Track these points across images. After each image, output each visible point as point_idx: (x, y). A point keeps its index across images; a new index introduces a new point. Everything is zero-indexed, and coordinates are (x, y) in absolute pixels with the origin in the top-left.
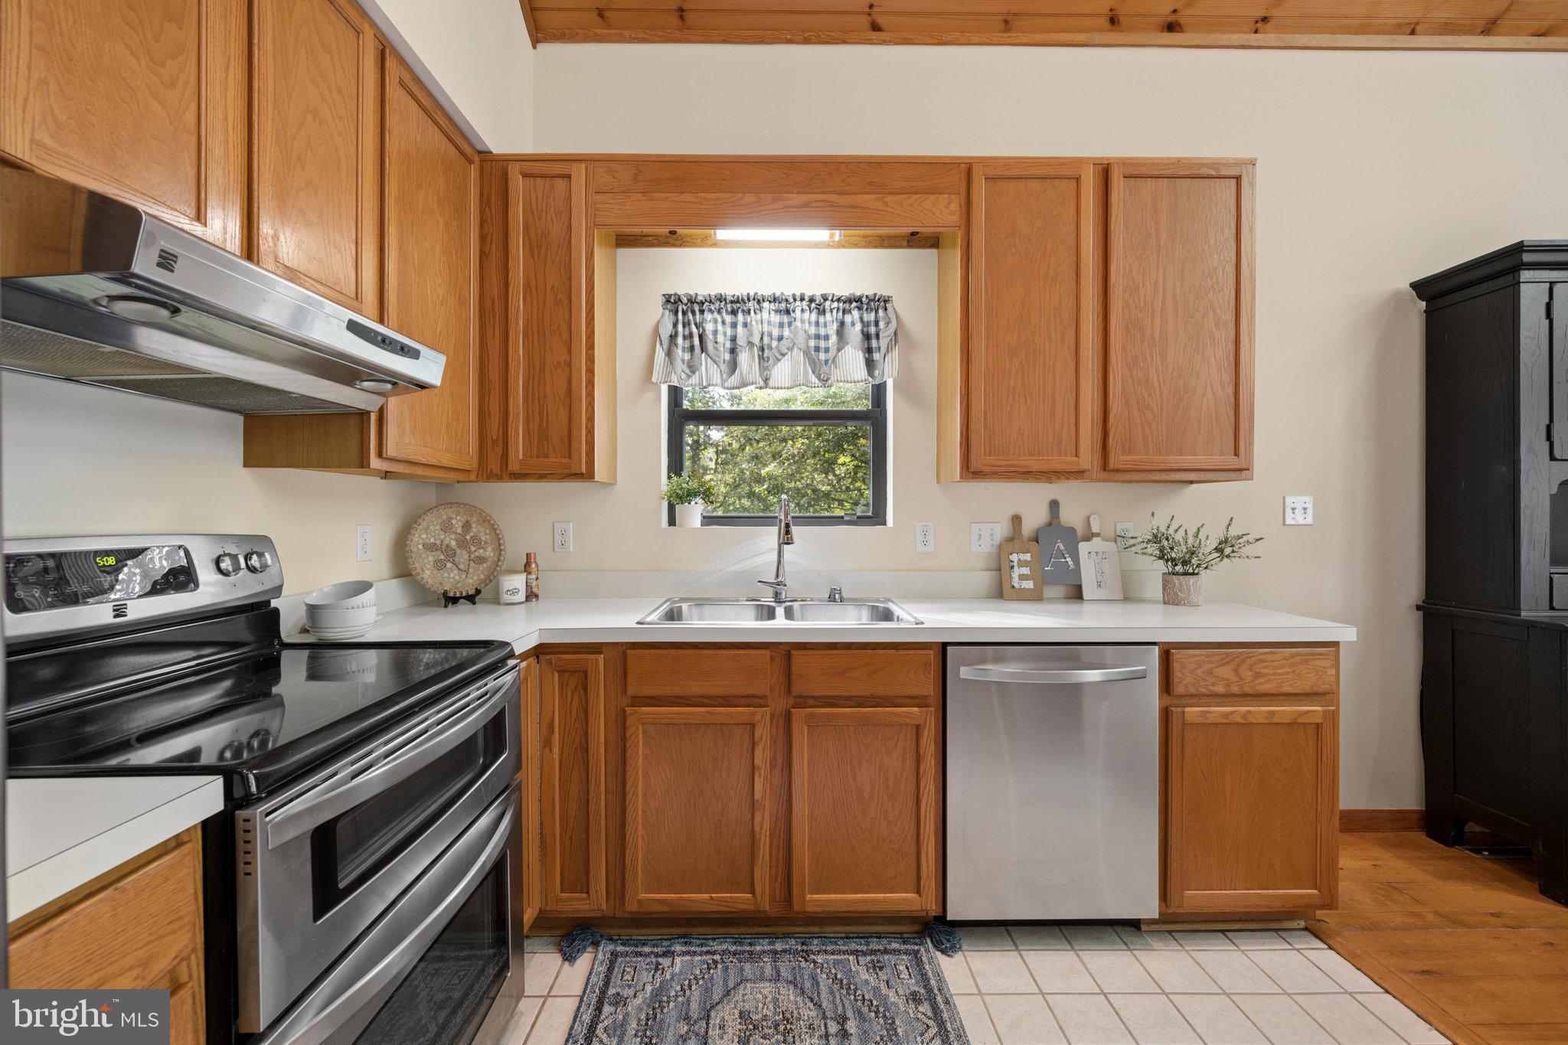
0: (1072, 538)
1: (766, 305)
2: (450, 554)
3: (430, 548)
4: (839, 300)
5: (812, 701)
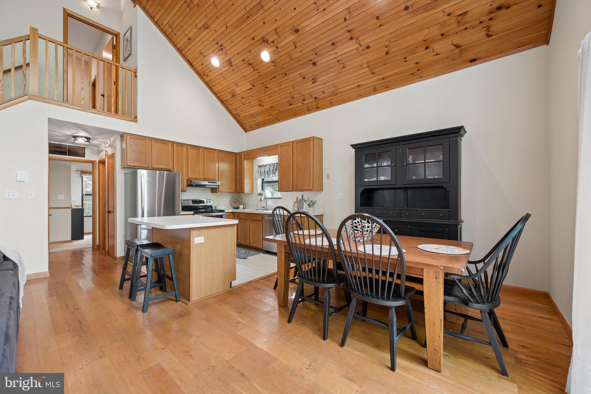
0: (303, 201)
1: (267, 166)
2: (236, 202)
3: (233, 201)
5: (252, 220)
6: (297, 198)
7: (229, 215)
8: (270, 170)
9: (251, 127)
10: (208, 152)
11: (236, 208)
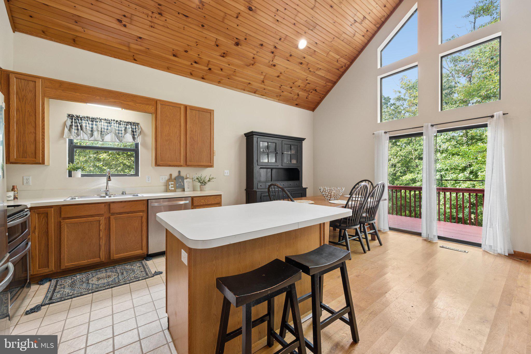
0: (183, 179)
1: (103, 121)
4: (125, 122)
5: (115, 214)
6: (171, 175)
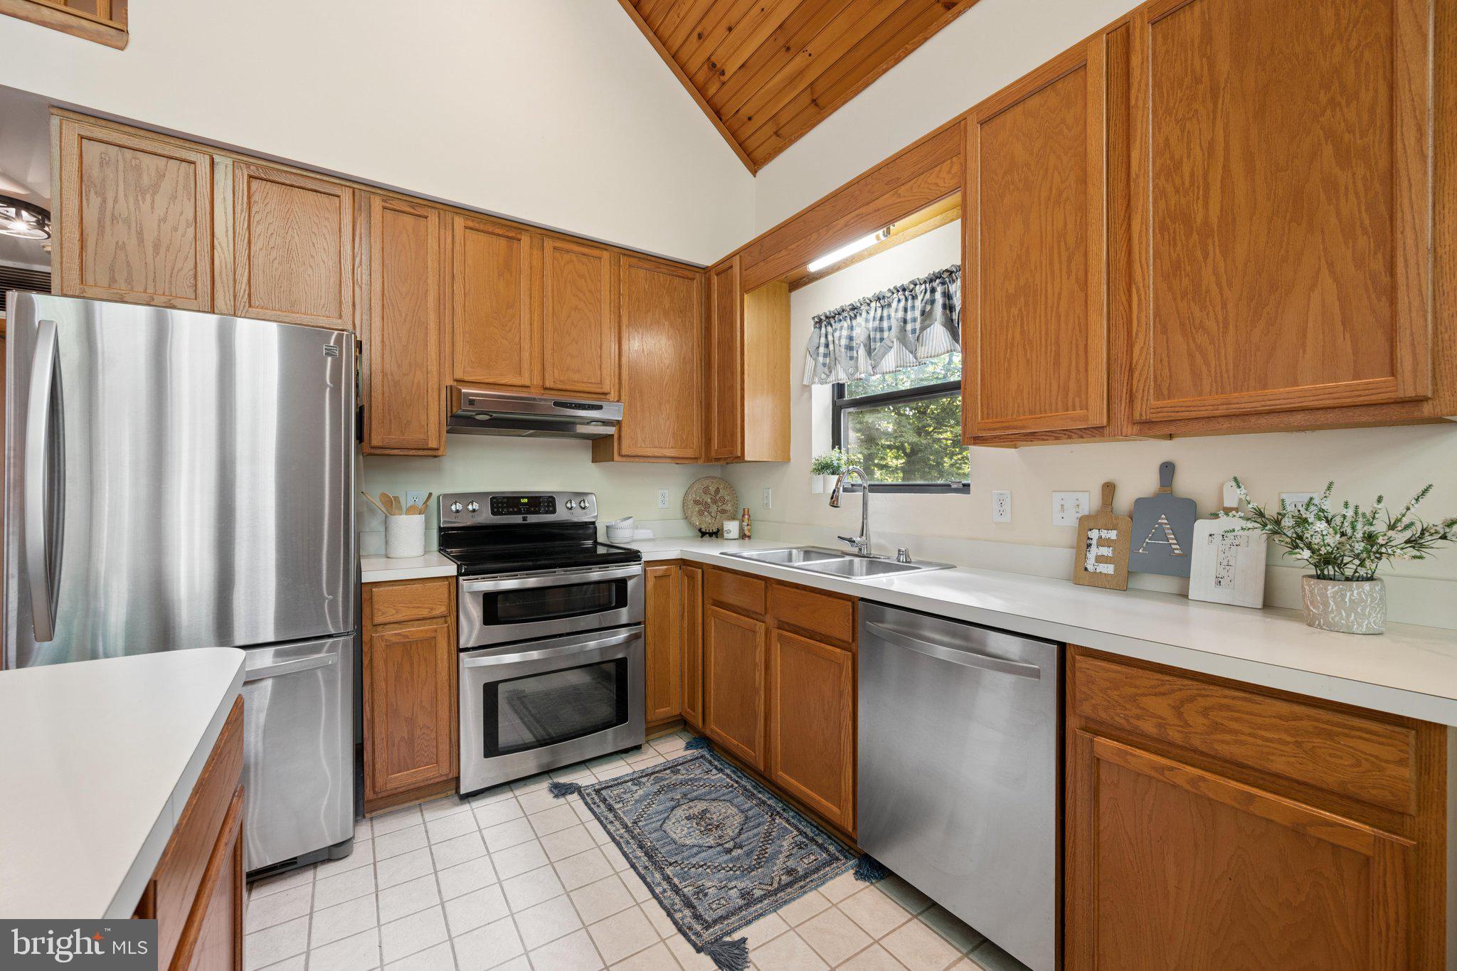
0: (1186, 513)
2: (707, 506)
3: (696, 502)
5: (782, 626)
6: (1109, 489)
7: (665, 576)
8: (881, 330)
9: (776, 133)
10: (567, 257)
11: (711, 534)
